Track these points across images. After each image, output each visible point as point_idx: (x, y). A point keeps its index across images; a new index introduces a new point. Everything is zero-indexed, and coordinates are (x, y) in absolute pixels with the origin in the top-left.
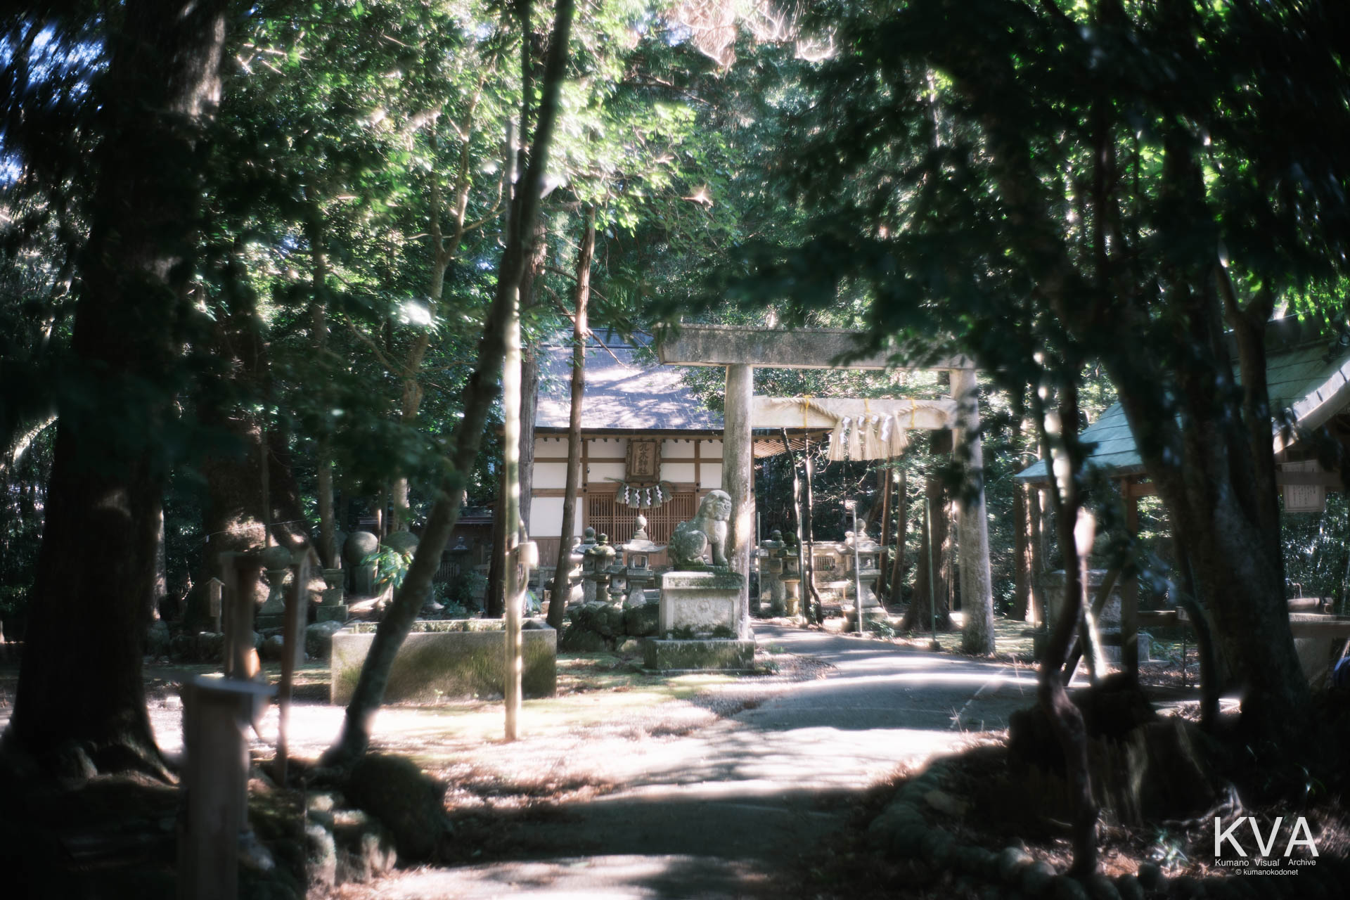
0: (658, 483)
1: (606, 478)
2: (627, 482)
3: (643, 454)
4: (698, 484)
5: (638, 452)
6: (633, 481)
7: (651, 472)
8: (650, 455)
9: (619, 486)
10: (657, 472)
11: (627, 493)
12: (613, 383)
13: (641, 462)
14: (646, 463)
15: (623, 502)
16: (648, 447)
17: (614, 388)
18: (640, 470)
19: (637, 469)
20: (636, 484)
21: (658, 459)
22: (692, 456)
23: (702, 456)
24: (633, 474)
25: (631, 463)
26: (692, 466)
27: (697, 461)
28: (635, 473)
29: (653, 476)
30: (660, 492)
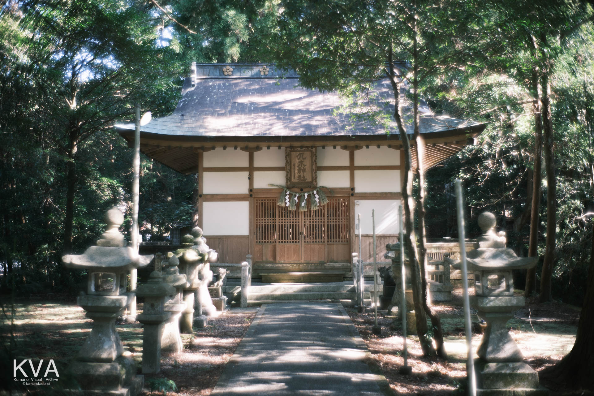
0: (315, 188)
1: (270, 185)
2: (288, 188)
3: (301, 162)
4: (353, 189)
5: (296, 161)
6: (293, 187)
7: (309, 179)
8: (307, 163)
9: (281, 191)
10: (315, 179)
11: (287, 197)
12: (276, 103)
13: (299, 169)
14: (304, 171)
15: (283, 205)
16: (305, 156)
17: (277, 107)
18: (300, 176)
19: (297, 176)
20: (296, 190)
21: (314, 167)
22: (347, 163)
23: (357, 163)
24: (293, 180)
25: (290, 170)
26: (347, 173)
27: (352, 168)
28: (295, 180)
29: (311, 183)
30: (317, 196)
